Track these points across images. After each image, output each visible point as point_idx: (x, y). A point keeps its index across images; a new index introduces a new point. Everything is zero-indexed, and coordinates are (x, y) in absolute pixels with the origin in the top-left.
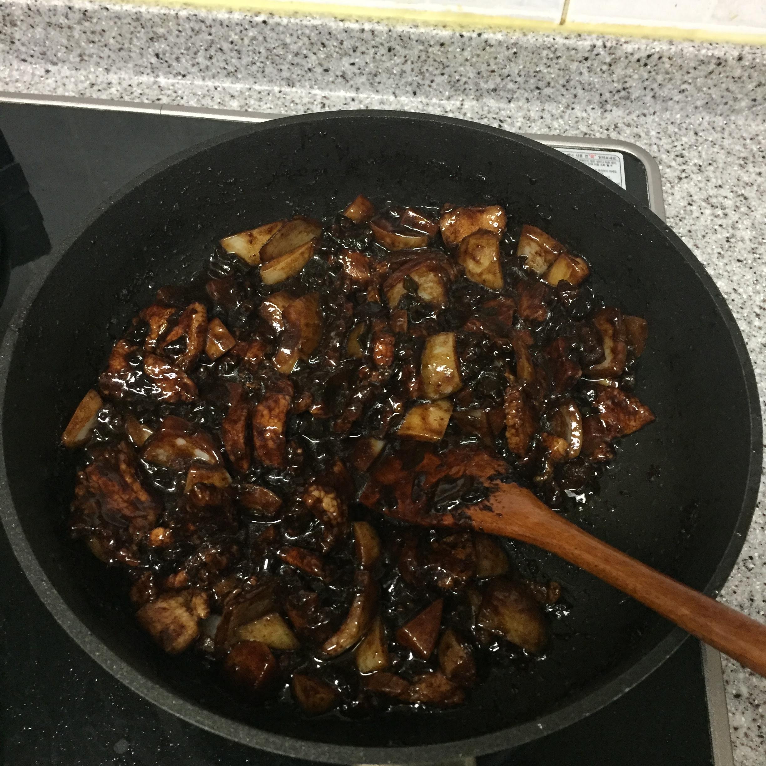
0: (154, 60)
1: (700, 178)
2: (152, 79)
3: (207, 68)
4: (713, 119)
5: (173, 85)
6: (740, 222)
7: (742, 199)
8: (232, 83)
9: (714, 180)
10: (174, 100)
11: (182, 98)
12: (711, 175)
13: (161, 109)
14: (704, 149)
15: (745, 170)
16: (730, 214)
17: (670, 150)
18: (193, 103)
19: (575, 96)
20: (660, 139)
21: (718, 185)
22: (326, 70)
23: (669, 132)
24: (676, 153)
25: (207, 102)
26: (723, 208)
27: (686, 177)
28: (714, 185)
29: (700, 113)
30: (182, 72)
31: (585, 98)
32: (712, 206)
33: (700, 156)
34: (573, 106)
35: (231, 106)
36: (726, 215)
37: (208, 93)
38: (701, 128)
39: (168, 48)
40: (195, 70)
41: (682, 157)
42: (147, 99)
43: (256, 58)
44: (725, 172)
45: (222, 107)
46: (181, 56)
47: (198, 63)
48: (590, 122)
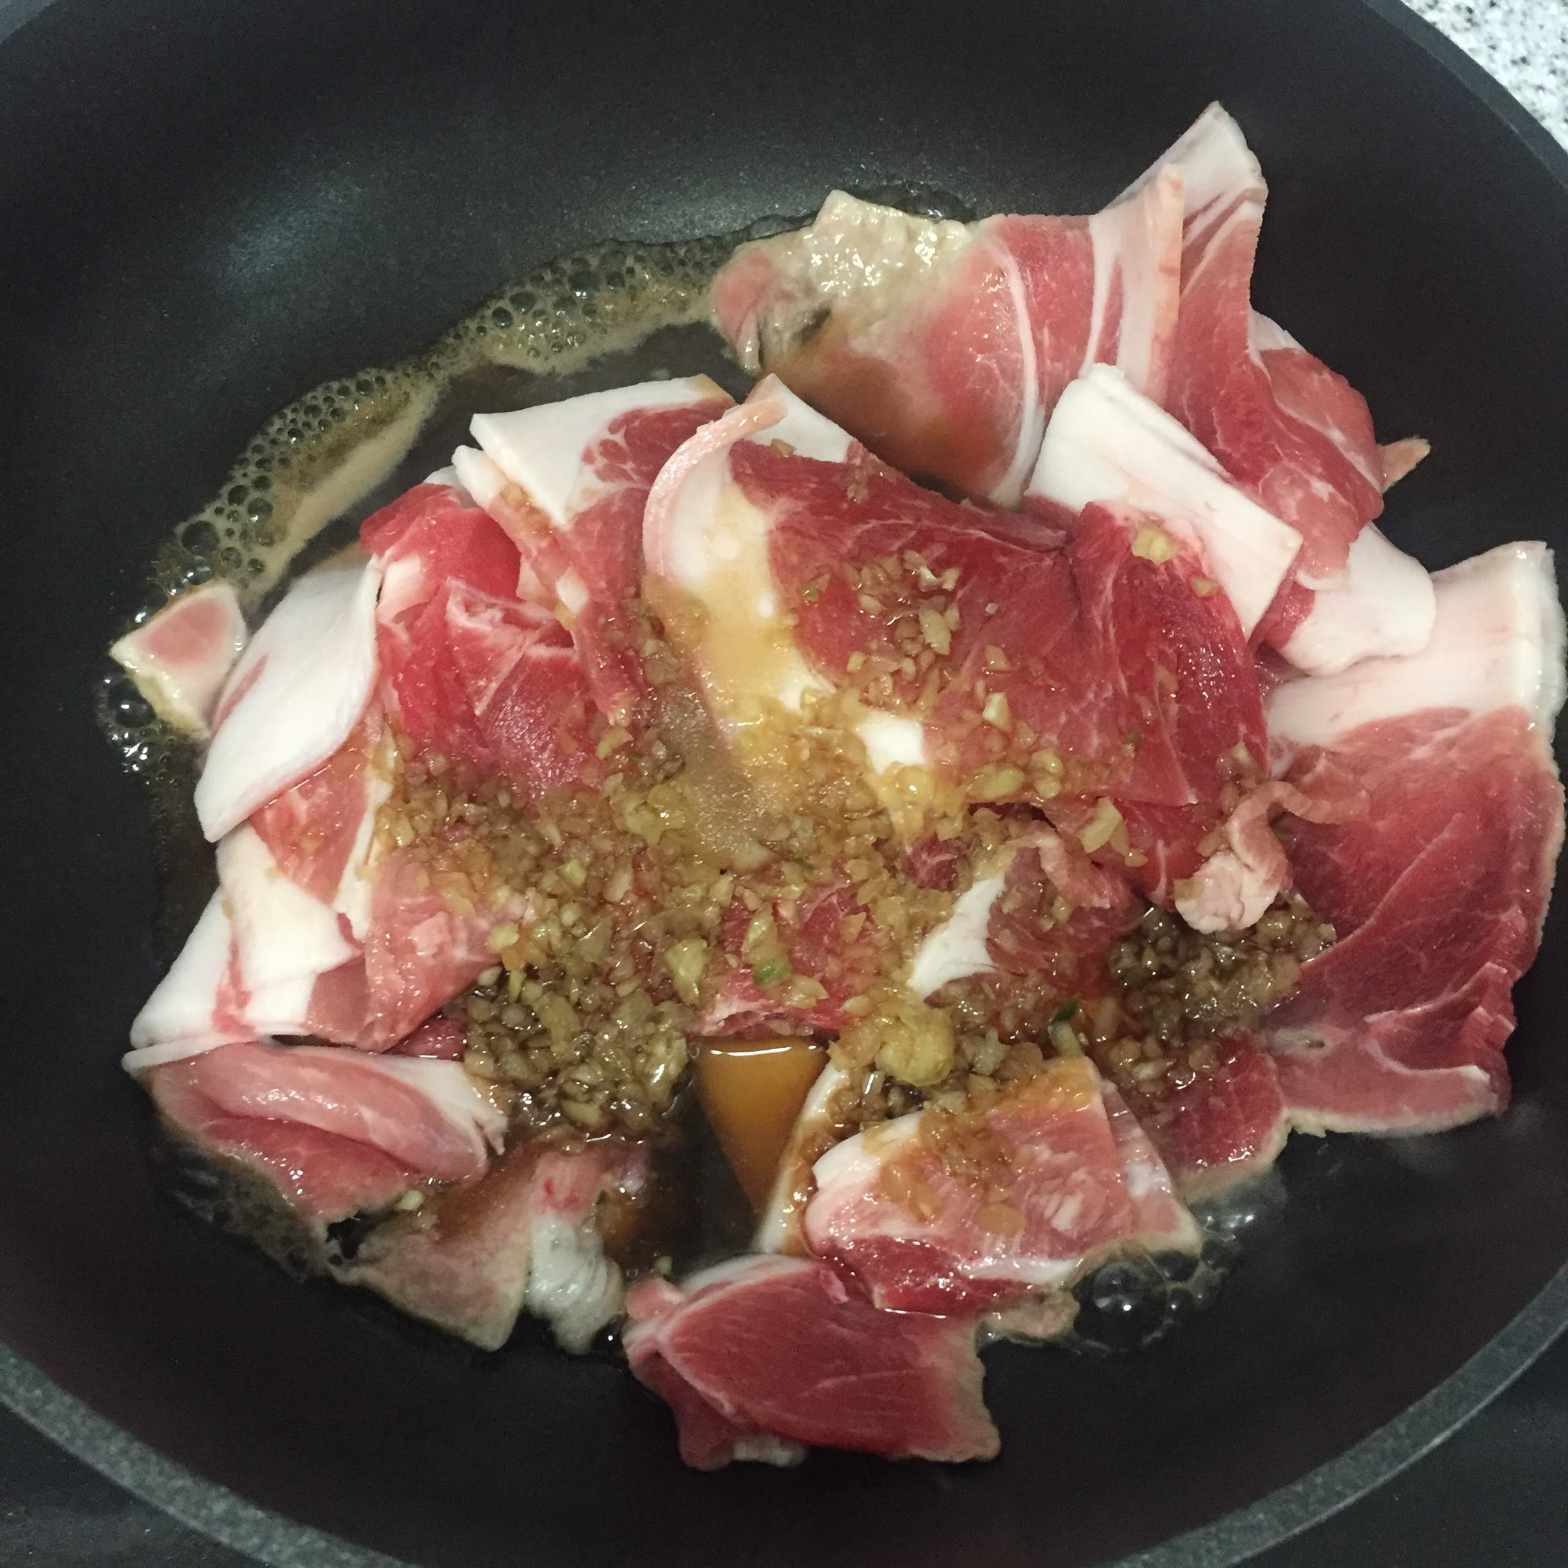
9: (1505, 46)
12: (1500, 33)
21: (1518, 57)
28: (1509, 58)
44: (1529, 21)
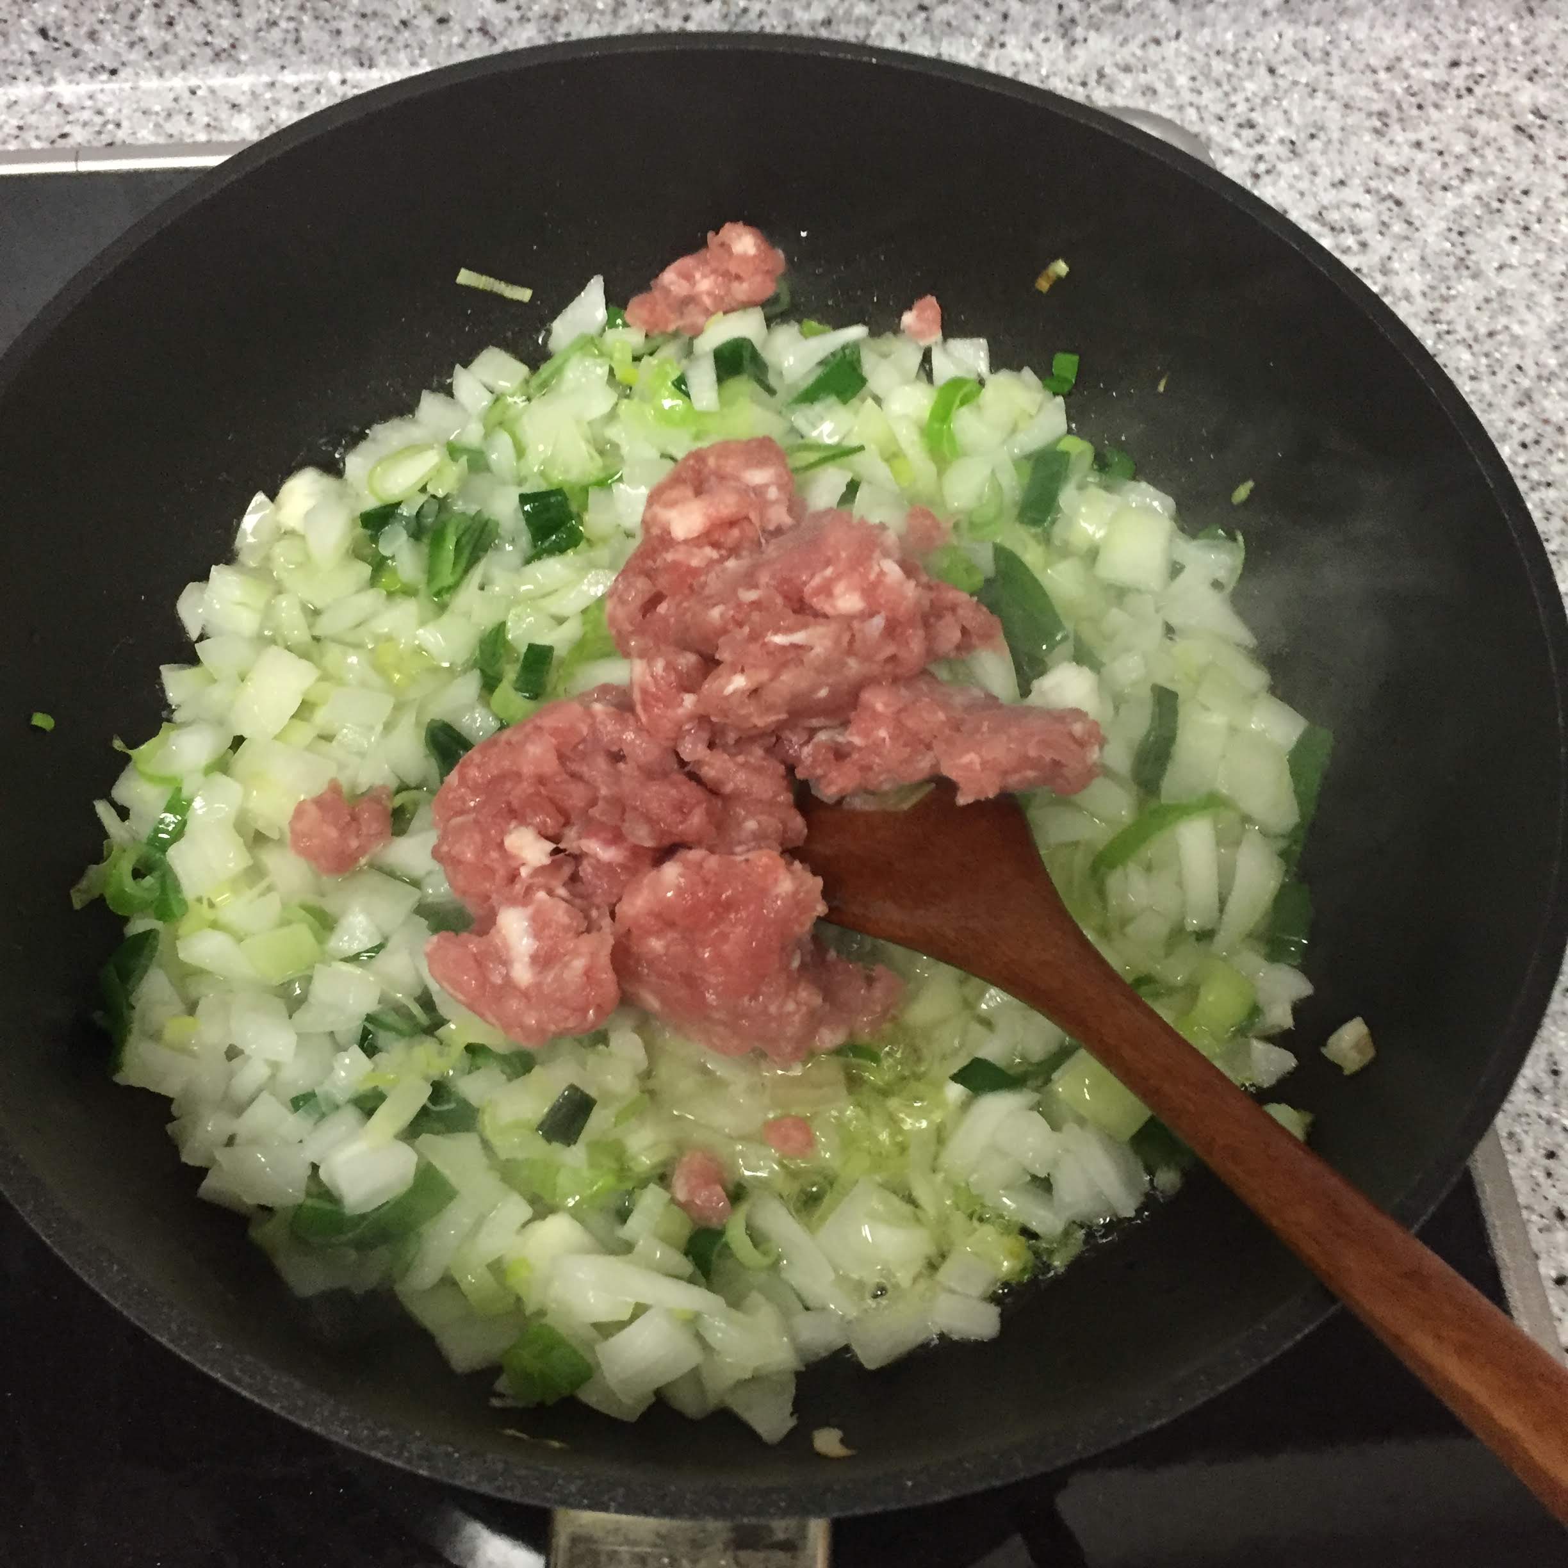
0: (37, 44)
1: (1296, 171)
2: (39, 90)
3: (166, 48)
4: (1303, 33)
5: (91, 97)
6: (1395, 256)
7: (1390, 204)
8: (228, 74)
10: (99, 133)
11: (118, 125)
13: (76, 160)
14: (1293, 101)
15: (1386, 140)
16: (1371, 242)
17: (1223, 114)
18: (146, 135)
19: (1005, 17)
20: (1200, 93)
22: (442, 21)
23: (1214, 74)
24: (1238, 120)
25: (178, 126)
26: (1356, 231)
27: (1268, 172)
29: (1275, 23)
30: (109, 65)
31: (1025, 19)
32: (1333, 229)
33: (1289, 122)
34: (1002, 39)
35: (237, 130)
36: (1364, 245)
37: (177, 107)
38: (1280, 57)
39: (66, 13)
40: (135, 55)
41: (1252, 126)
42: (38, 138)
43: (277, 11)
45: (216, 137)
46: (98, 27)
47: (142, 40)
48: (1044, 72)
